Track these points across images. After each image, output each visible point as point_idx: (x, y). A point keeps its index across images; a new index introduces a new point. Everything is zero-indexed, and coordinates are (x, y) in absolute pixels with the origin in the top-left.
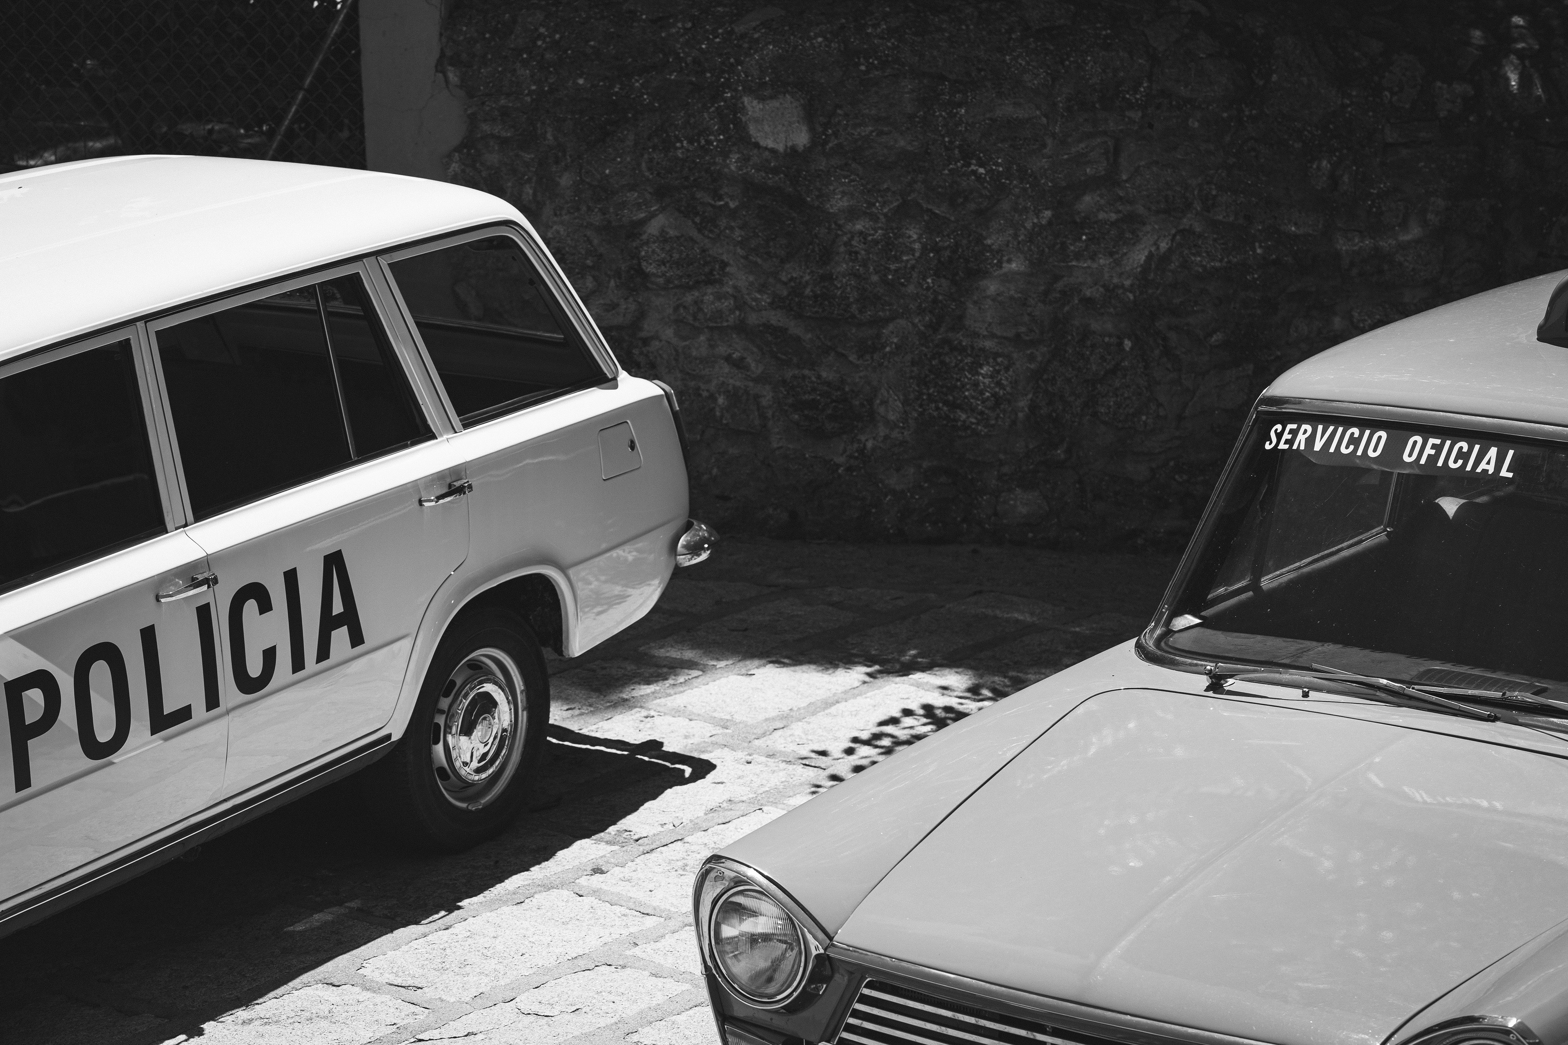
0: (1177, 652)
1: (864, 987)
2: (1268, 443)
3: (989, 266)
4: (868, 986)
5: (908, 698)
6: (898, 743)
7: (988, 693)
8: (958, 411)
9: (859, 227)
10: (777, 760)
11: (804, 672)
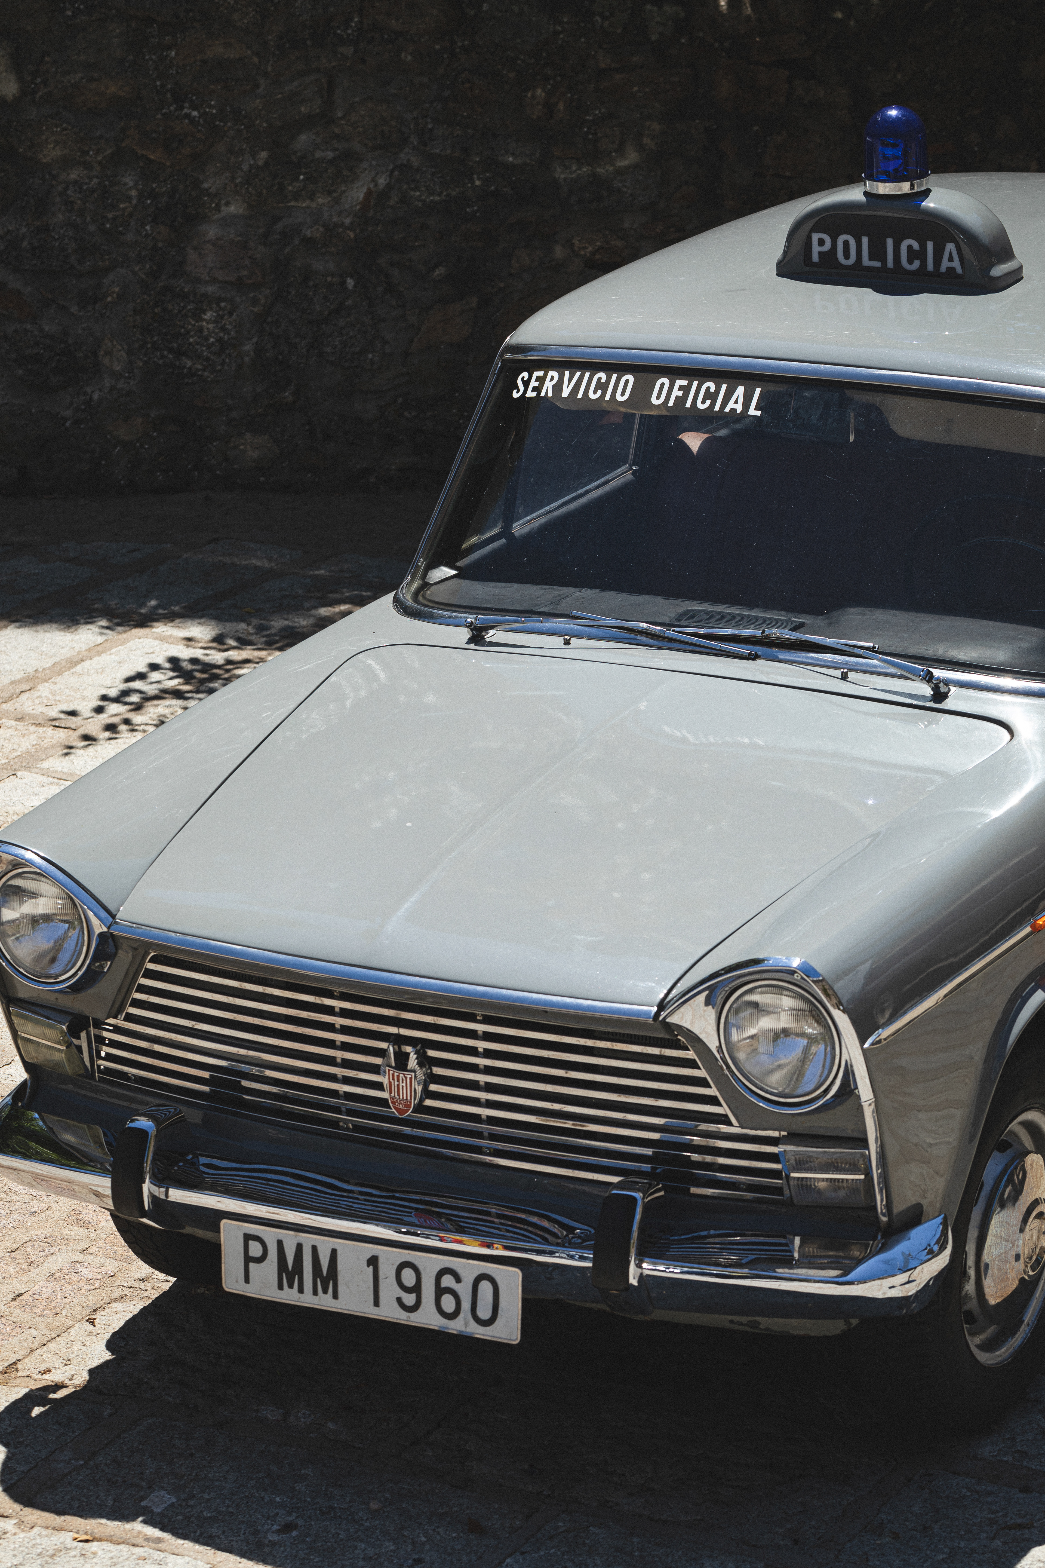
0: (437, 606)
1: (149, 962)
2: (515, 391)
3: (207, 211)
4: (152, 960)
5: (152, 653)
6: (148, 699)
7: (232, 643)
8: (184, 358)
9: (73, 176)
10: (26, 723)
11: (46, 631)
